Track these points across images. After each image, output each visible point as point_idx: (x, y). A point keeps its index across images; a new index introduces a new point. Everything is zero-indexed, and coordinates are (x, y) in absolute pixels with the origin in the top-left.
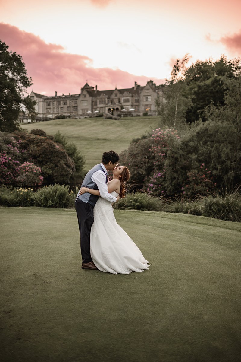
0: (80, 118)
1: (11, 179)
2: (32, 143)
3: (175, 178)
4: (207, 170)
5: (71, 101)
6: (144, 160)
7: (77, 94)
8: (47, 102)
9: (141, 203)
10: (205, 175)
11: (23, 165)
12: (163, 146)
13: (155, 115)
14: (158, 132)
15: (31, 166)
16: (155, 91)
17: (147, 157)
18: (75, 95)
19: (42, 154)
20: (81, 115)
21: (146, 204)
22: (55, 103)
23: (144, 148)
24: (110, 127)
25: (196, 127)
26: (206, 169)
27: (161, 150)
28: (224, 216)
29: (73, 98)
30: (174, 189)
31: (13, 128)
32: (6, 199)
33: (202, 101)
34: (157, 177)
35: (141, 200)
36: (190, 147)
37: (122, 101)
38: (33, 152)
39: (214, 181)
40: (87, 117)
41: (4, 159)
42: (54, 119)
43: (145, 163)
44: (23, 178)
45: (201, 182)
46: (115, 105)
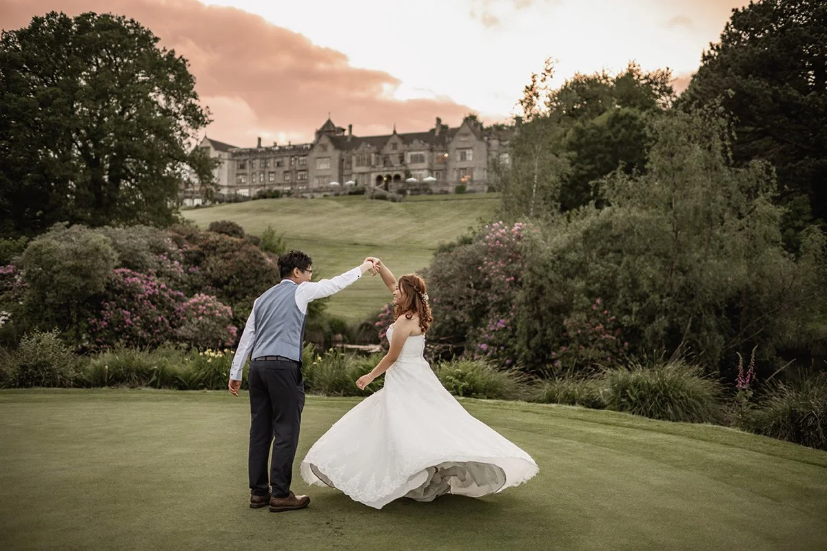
0: (313, 198)
1: (165, 331)
2: (212, 252)
3: (536, 332)
4: (607, 314)
5: (293, 159)
6: (466, 290)
7: (306, 144)
8: (238, 161)
9: (472, 382)
10: (603, 324)
11: (192, 301)
12: (510, 260)
13: (483, 191)
14: (497, 230)
15: (210, 302)
16: (481, 139)
17: (472, 285)
18: (303, 145)
19: (234, 276)
20: (315, 191)
21: (484, 384)
22: (257, 162)
23: (466, 263)
24: (381, 218)
25: (582, 219)
26: (606, 312)
27: (503, 269)
28: (653, 410)
29: (298, 151)
30: (534, 355)
31: (166, 219)
32: (176, 374)
33: (587, 161)
34: (497, 329)
35: (472, 375)
36: (570, 262)
37: (408, 160)
38: (215, 272)
39: (622, 338)
40: (328, 194)
41: (150, 288)
42: (254, 199)
43: (469, 297)
44: (191, 330)
45: (594, 340)
46: (391, 169)
